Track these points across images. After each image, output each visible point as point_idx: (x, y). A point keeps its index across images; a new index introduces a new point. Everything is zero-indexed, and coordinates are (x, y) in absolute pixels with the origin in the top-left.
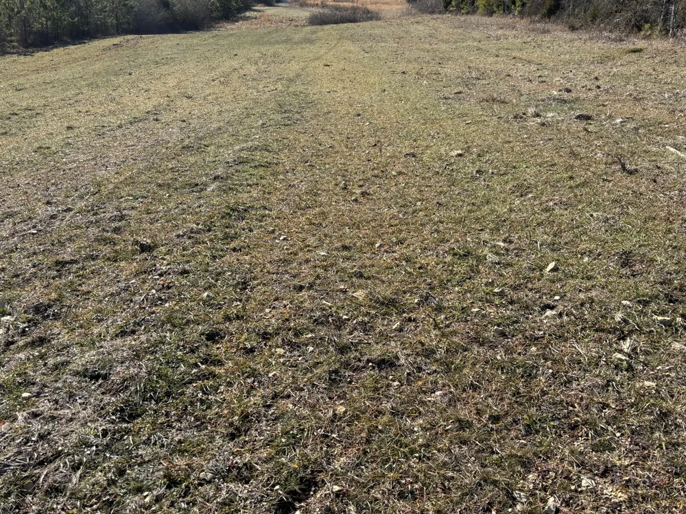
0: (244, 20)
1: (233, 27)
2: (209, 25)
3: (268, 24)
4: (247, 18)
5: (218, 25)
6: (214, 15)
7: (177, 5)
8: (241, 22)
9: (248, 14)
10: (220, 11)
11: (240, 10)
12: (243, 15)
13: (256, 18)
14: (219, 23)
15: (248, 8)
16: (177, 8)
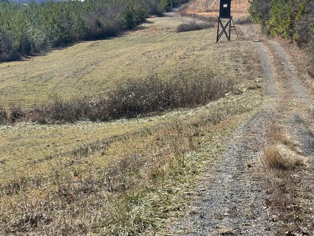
0: (140, 29)
1: (134, 34)
2: (121, 33)
3: (154, 32)
4: (142, 28)
5: (125, 33)
6: (123, 27)
7: (104, 24)
8: (139, 31)
9: (143, 25)
10: (126, 24)
11: (138, 23)
12: (140, 26)
13: (148, 28)
14: (126, 32)
15: (144, 21)
16: (105, 26)
